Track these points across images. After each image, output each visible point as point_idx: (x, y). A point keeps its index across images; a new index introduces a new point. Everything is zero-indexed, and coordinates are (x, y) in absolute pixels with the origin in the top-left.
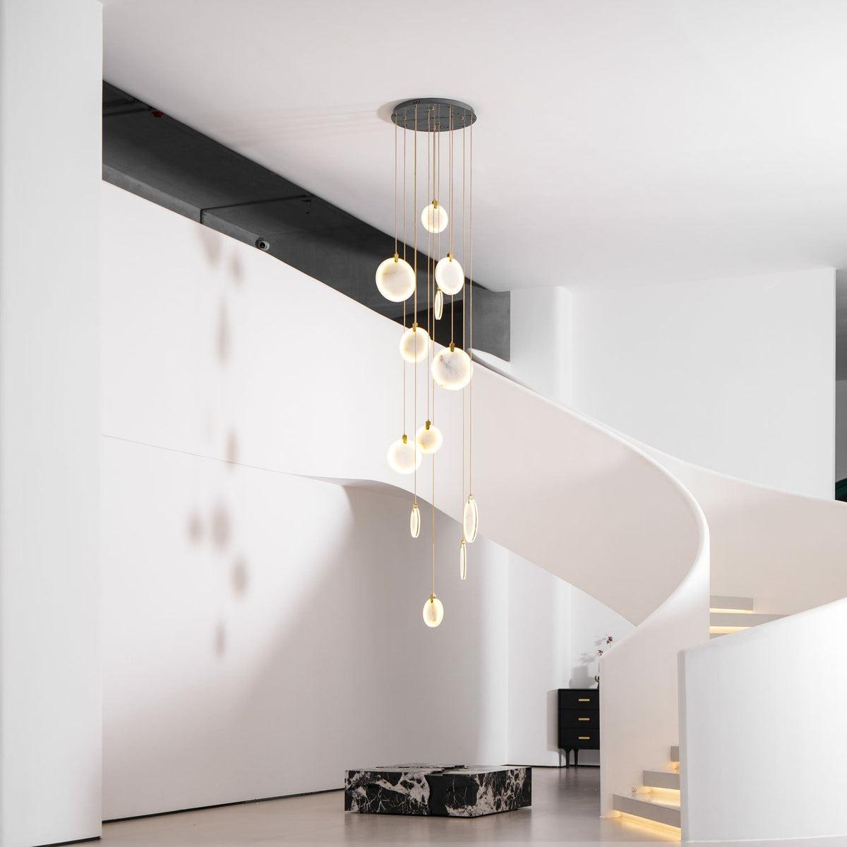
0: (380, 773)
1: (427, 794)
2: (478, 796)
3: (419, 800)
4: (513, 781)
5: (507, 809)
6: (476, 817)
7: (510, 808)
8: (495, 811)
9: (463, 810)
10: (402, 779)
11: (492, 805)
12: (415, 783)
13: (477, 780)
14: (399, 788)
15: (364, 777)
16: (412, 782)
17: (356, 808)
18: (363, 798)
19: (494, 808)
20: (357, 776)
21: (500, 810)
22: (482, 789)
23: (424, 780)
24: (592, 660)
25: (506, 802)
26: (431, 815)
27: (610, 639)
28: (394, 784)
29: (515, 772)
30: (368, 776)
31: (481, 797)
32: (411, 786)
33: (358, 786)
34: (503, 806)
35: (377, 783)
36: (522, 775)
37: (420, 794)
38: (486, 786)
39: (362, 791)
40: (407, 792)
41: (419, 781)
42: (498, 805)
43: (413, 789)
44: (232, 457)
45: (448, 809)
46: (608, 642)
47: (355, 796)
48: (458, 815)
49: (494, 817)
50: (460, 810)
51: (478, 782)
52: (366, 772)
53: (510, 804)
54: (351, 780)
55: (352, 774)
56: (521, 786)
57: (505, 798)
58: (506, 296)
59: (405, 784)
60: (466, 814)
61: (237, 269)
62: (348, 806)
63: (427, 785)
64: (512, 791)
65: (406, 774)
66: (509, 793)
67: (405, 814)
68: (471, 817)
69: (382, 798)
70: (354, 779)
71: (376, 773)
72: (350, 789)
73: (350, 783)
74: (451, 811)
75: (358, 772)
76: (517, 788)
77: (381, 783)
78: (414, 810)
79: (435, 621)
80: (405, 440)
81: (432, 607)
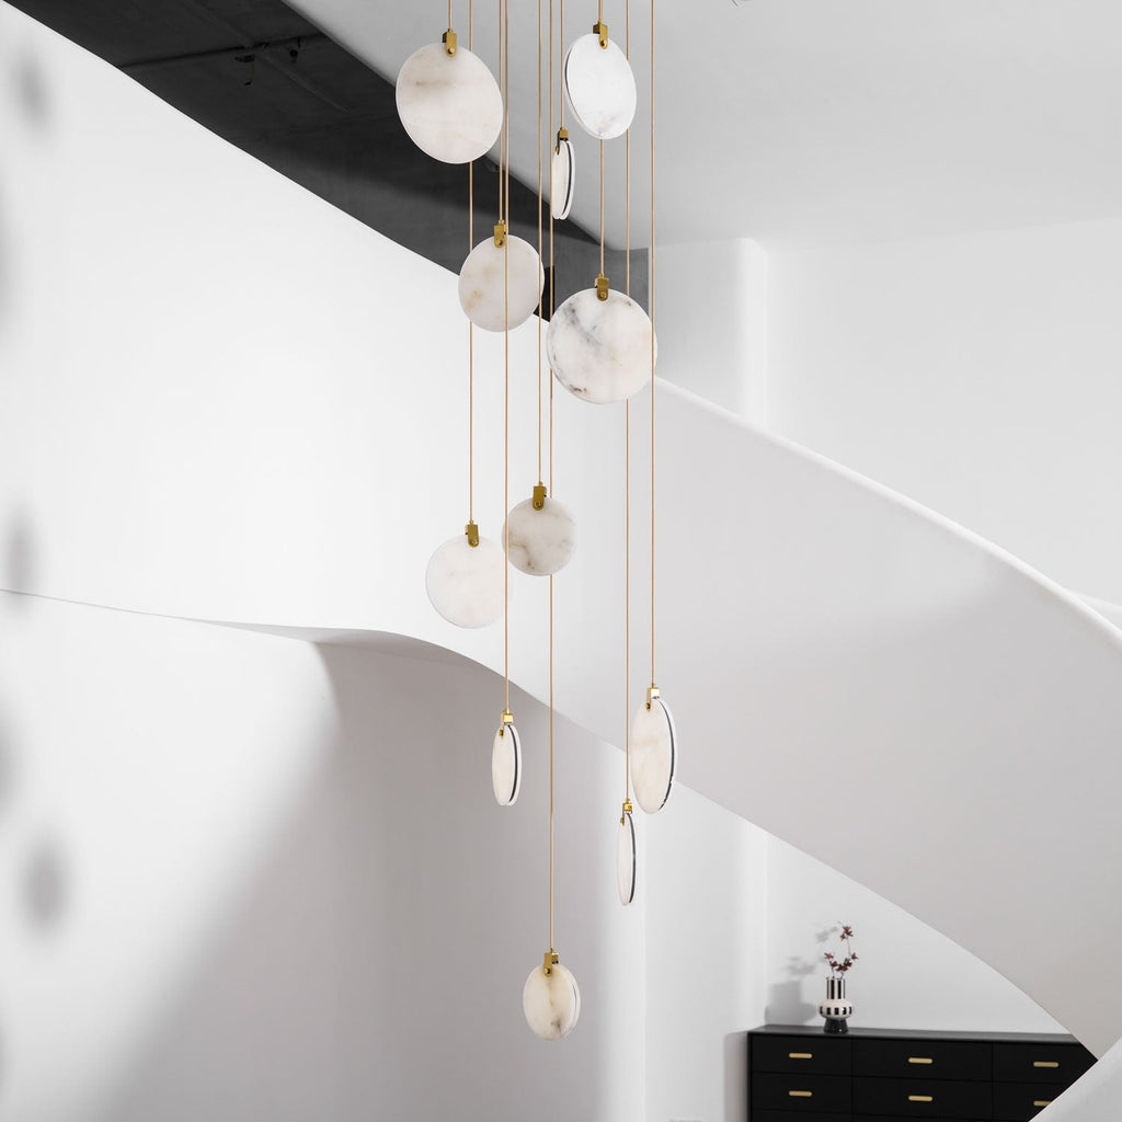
24: (809, 969)
27: (847, 932)
46: (843, 937)
79: (558, 1024)
80: (472, 534)
81: (550, 985)
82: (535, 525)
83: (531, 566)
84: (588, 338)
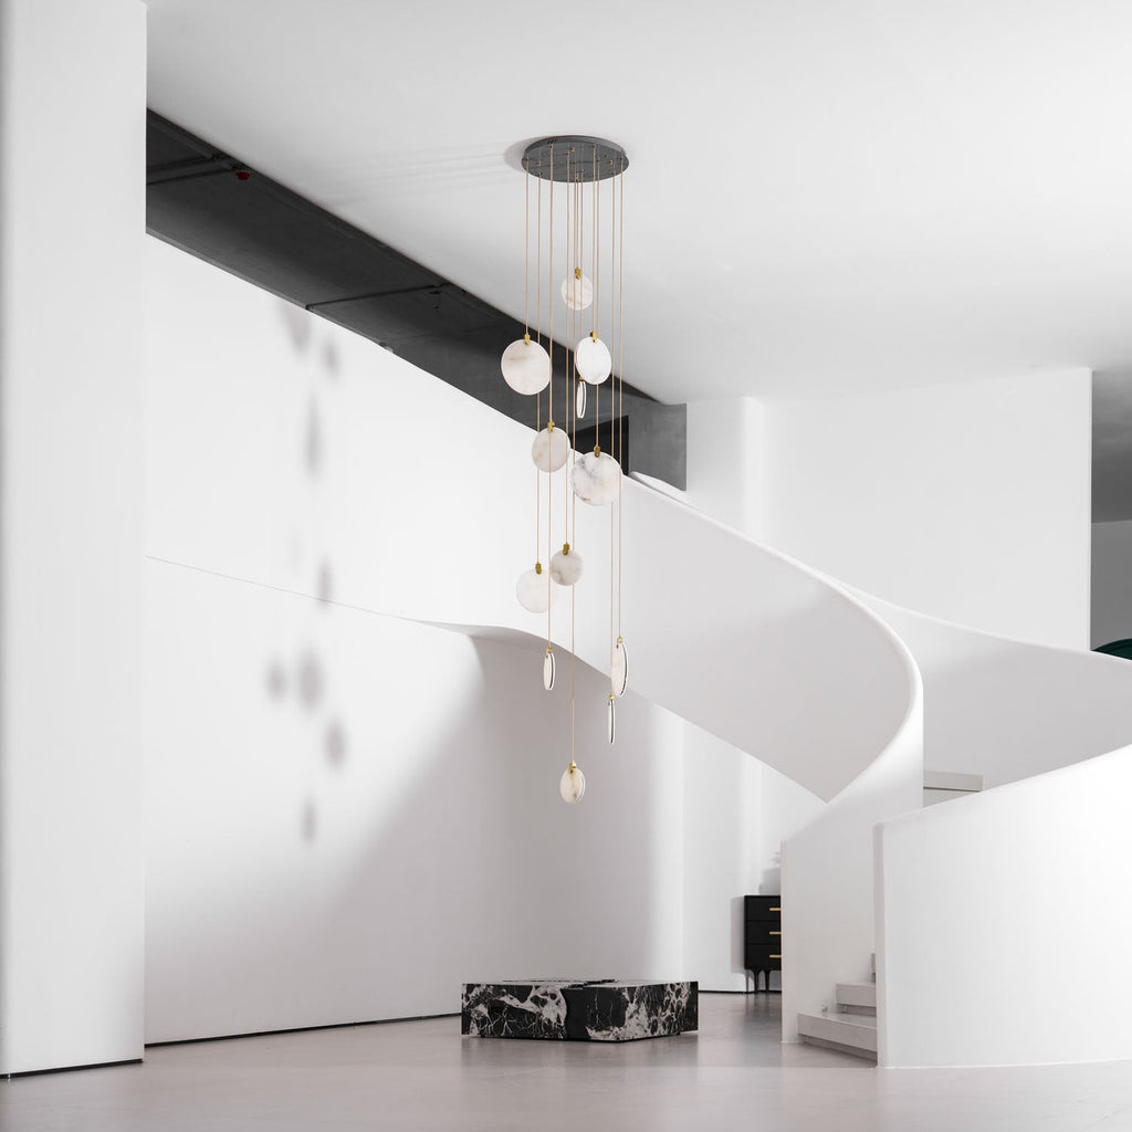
0: (506, 987)
1: (563, 1013)
2: (627, 1015)
3: (554, 1020)
4: (674, 998)
5: (666, 1033)
6: (624, 1041)
7: (669, 1032)
8: (650, 1035)
9: (608, 1032)
10: (531, 995)
11: (646, 1028)
12: (549, 999)
13: (626, 995)
14: (528, 1006)
15: (485, 991)
16: (545, 997)
17: (475, 1030)
18: (484, 1017)
19: (649, 1031)
20: (476, 991)
21: (656, 1034)
22: (632, 1007)
23: (560, 995)
25: (664, 1025)
26: (568, 1038)
28: (523, 1000)
29: (677, 987)
30: (490, 991)
31: (631, 1017)
32: (544, 1003)
33: (477, 1002)
34: (661, 1030)
35: (502, 999)
36: (685, 991)
37: (554, 1012)
38: (638, 1002)
39: (483, 1009)
40: (538, 1010)
41: (553, 996)
42: (654, 1028)
43: (546, 1007)
44: (325, 592)
45: (589, 1031)
47: (474, 1016)
48: (602, 1039)
49: (649, 1042)
50: (605, 1032)
51: (627, 997)
52: (488, 986)
53: (670, 1027)
54: (470, 996)
55: (470, 988)
56: (684, 1005)
57: (663, 1019)
58: (681, 409)
59: (536, 1000)
60: (611, 1038)
61: (331, 359)
62: (466, 1029)
63: (563, 1001)
64: (672, 1010)
65: (537, 987)
66: (668, 1012)
67: (537, 1039)
68: (618, 1041)
69: (508, 1018)
70: (473, 994)
71: (500, 987)
72: (469, 1006)
73: (468, 999)
74: (592, 1033)
75: (479, 986)
76: (679, 1007)
77: (506, 999)
78: (546, 1033)
79: (575, 796)
80: (538, 569)
81: (572, 778)
82: (564, 562)
83: (562, 581)
84: (590, 475)
